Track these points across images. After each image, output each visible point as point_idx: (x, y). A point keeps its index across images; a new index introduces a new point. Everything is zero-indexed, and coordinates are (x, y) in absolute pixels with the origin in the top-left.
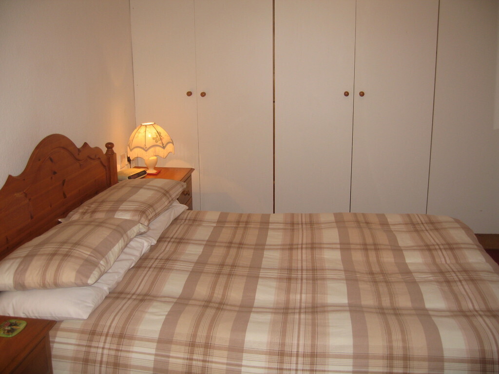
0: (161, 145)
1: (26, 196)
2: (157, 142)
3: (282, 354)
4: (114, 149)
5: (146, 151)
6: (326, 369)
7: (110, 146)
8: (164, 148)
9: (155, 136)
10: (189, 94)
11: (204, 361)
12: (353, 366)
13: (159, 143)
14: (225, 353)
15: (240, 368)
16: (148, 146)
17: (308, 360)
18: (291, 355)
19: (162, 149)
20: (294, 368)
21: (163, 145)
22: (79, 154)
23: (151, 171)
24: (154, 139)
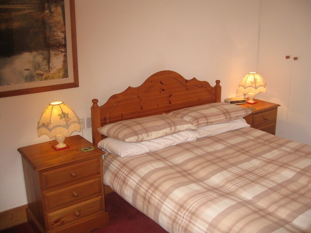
0: (255, 87)
1: (139, 98)
2: (252, 84)
3: (182, 206)
4: (220, 84)
5: (245, 88)
6: (195, 224)
7: (218, 82)
8: (256, 88)
9: (252, 81)
10: (288, 57)
11: (151, 194)
12: (207, 229)
13: (254, 85)
14: (161, 195)
15: (162, 205)
16: (246, 86)
17: (190, 215)
18: (185, 209)
19: (255, 89)
20: (183, 216)
21: (256, 87)
22: (186, 83)
23: (251, 101)
24: (251, 82)
